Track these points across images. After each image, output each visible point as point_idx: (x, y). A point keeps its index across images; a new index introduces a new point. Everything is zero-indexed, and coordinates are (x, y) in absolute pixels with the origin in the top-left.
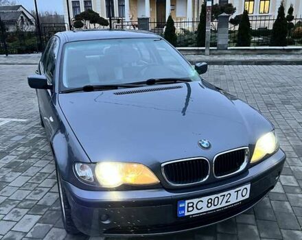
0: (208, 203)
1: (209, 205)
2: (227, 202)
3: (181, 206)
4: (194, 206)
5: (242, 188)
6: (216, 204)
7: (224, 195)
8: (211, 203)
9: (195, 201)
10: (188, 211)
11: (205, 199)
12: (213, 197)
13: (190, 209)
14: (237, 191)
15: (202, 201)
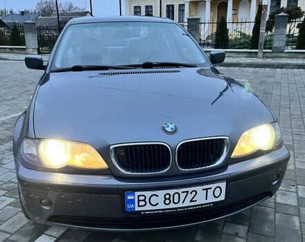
0: (166, 199)
1: (167, 202)
2: (191, 201)
3: (129, 198)
4: (147, 200)
5: (213, 186)
6: (176, 201)
7: (187, 192)
8: (169, 199)
9: (148, 194)
10: (139, 206)
11: (161, 193)
12: (172, 192)
13: (142, 203)
14: (207, 189)
15: (157, 196)
